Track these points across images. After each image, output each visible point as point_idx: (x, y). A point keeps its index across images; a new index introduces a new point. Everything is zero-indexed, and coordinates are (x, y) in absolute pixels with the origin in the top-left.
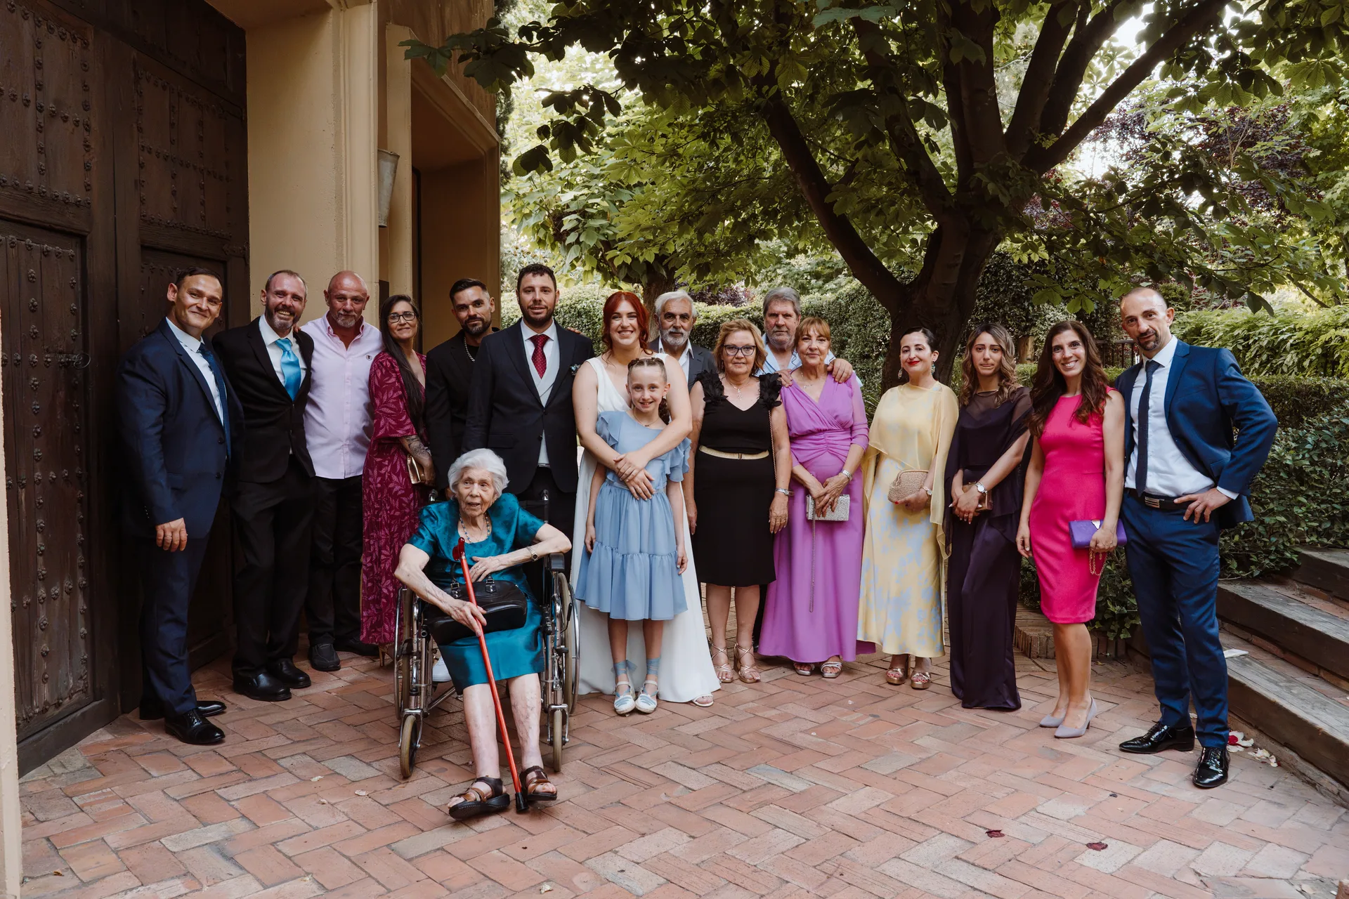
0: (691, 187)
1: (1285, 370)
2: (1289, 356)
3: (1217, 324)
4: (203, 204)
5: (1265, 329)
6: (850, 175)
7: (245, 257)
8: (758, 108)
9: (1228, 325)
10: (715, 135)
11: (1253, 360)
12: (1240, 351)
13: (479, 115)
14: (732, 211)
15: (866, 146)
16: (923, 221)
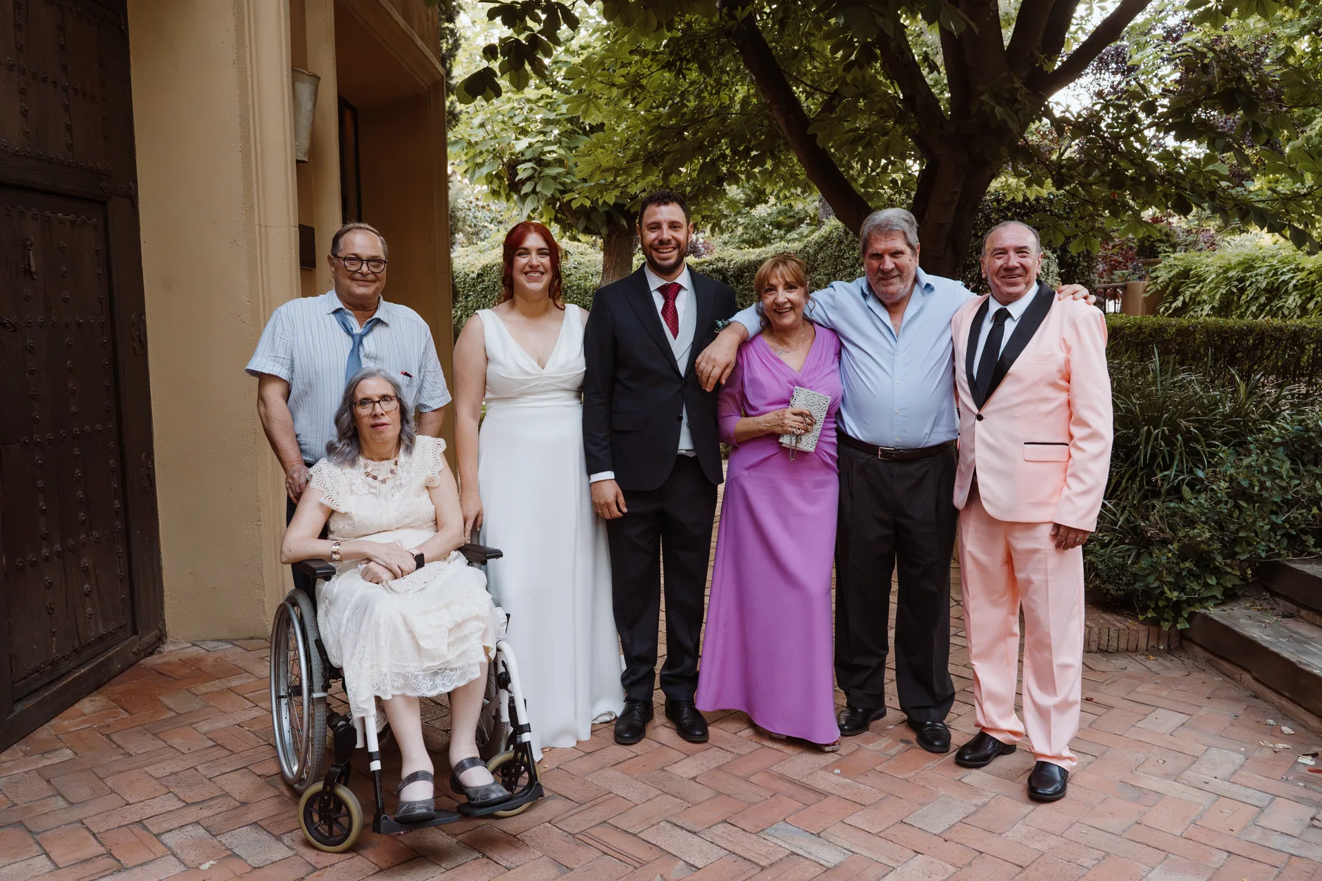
0: (656, 124)
1: (1286, 312)
2: (1291, 298)
3: (1207, 266)
4: (69, 128)
5: (1264, 270)
6: (828, 107)
7: (133, 199)
8: (728, 34)
9: (1220, 267)
10: (681, 65)
11: (1249, 303)
12: (1233, 293)
13: (419, 42)
14: (700, 149)
15: (856, 67)
16: (904, 157)
